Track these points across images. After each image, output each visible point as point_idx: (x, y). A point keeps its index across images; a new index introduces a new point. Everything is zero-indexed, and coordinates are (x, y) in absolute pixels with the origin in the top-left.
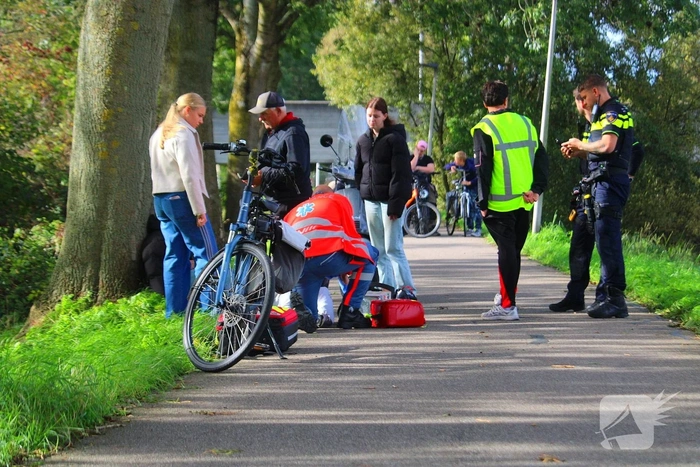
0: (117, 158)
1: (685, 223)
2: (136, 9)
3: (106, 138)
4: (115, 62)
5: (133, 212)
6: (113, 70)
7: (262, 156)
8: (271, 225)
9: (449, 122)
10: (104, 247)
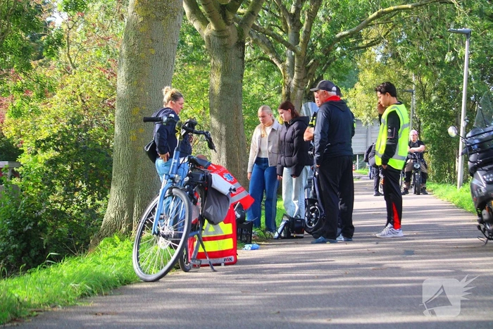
0: (143, 140)
2: (152, 40)
3: (135, 127)
7: (186, 125)
8: (204, 177)
10: (135, 199)
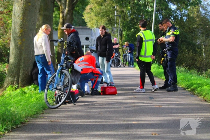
0: (24, 44)
1: (195, 63)
3: (21, 38)
4: (24, 15)
5: (29, 61)
6: (23, 17)
8: (70, 64)
9: (124, 33)
10: (21, 71)
